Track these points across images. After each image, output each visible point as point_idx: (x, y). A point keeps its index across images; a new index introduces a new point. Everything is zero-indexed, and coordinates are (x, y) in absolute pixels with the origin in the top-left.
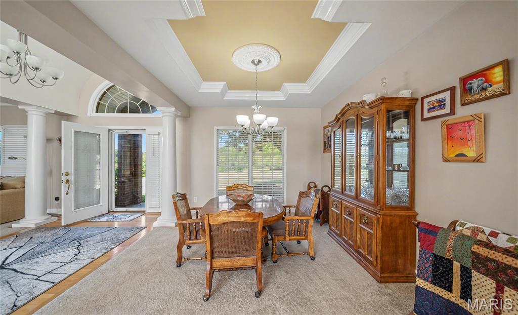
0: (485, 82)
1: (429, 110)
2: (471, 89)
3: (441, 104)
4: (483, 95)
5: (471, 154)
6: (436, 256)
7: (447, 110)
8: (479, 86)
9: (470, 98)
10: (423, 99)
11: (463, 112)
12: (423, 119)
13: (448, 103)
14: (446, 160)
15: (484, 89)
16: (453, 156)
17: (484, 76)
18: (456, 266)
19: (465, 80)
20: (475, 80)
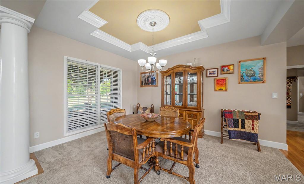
0: (228, 69)
1: (210, 74)
2: (224, 70)
3: (214, 73)
4: (227, 72)
5: (224, 89)
6: (234, 119)
7: (216, 75)
8: (226, 70)
9: (223, 72)
10: (207, 69)
11: (221, 77)
12: (207, 77)
13: (216, 72)
14: (215, 90)
15: (228, 71)
16: (218, 89)
17: (228, 67)
18: (240, 120)
19: (222, 67)
20: (225, 68)
